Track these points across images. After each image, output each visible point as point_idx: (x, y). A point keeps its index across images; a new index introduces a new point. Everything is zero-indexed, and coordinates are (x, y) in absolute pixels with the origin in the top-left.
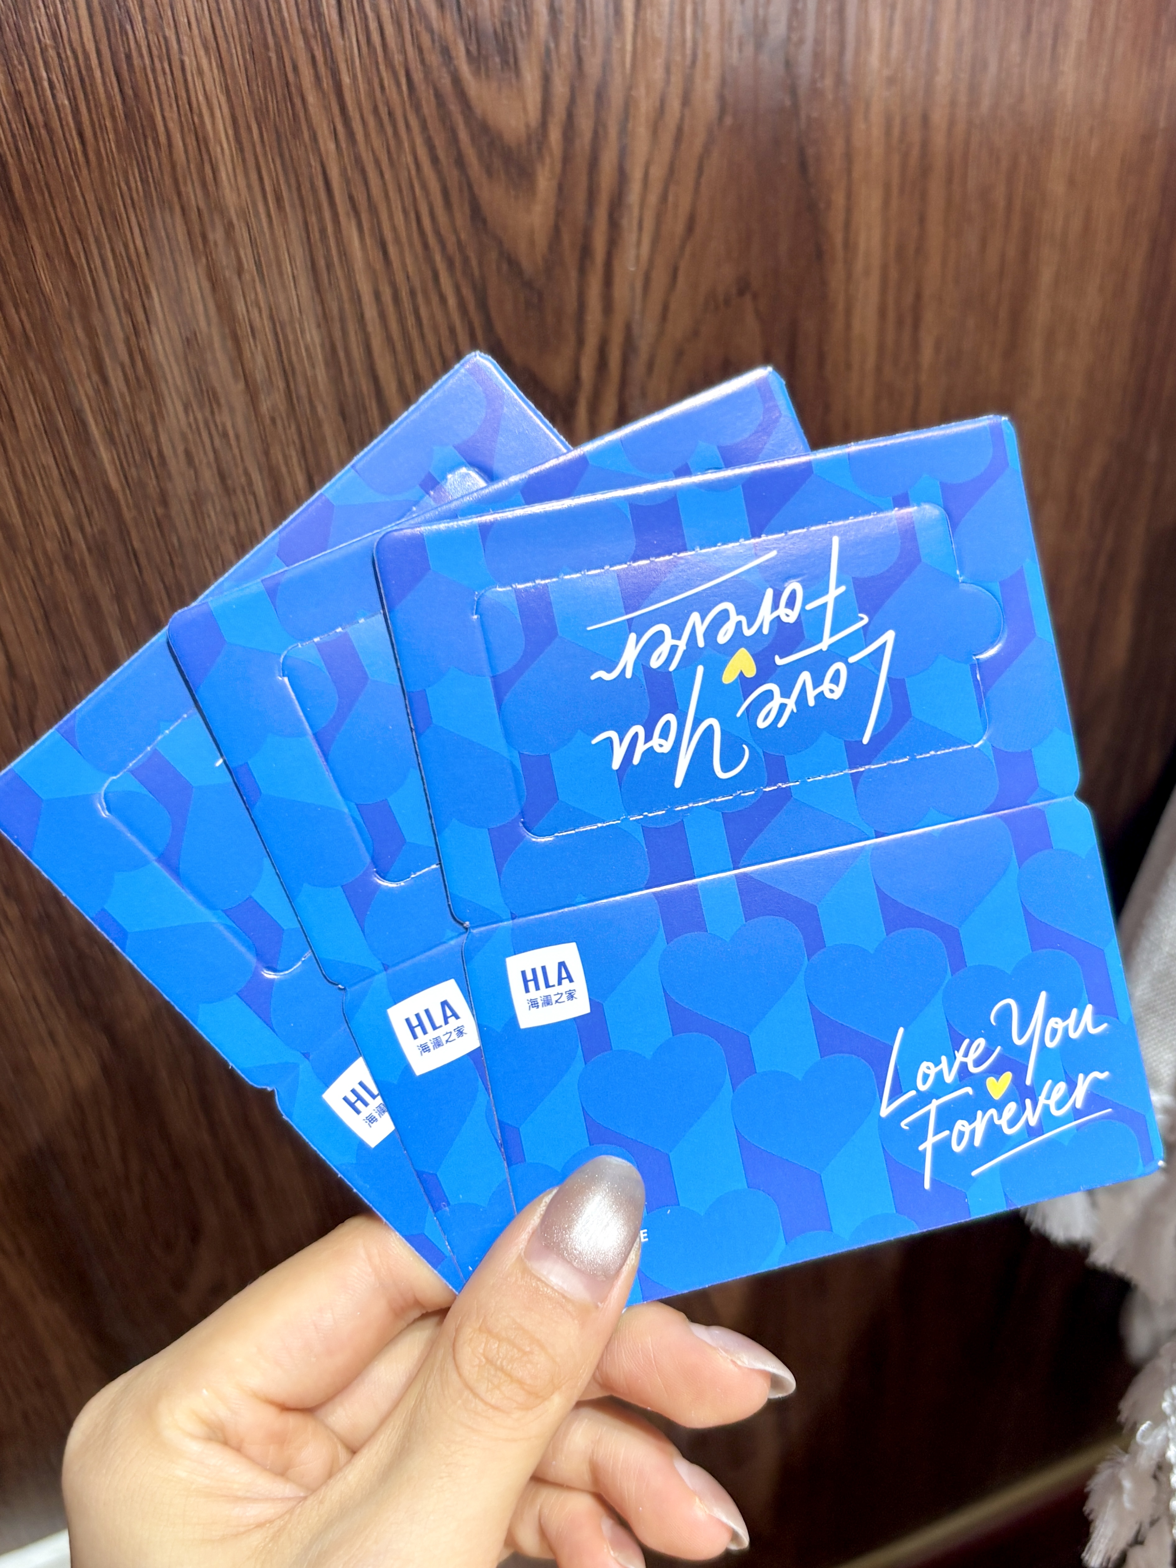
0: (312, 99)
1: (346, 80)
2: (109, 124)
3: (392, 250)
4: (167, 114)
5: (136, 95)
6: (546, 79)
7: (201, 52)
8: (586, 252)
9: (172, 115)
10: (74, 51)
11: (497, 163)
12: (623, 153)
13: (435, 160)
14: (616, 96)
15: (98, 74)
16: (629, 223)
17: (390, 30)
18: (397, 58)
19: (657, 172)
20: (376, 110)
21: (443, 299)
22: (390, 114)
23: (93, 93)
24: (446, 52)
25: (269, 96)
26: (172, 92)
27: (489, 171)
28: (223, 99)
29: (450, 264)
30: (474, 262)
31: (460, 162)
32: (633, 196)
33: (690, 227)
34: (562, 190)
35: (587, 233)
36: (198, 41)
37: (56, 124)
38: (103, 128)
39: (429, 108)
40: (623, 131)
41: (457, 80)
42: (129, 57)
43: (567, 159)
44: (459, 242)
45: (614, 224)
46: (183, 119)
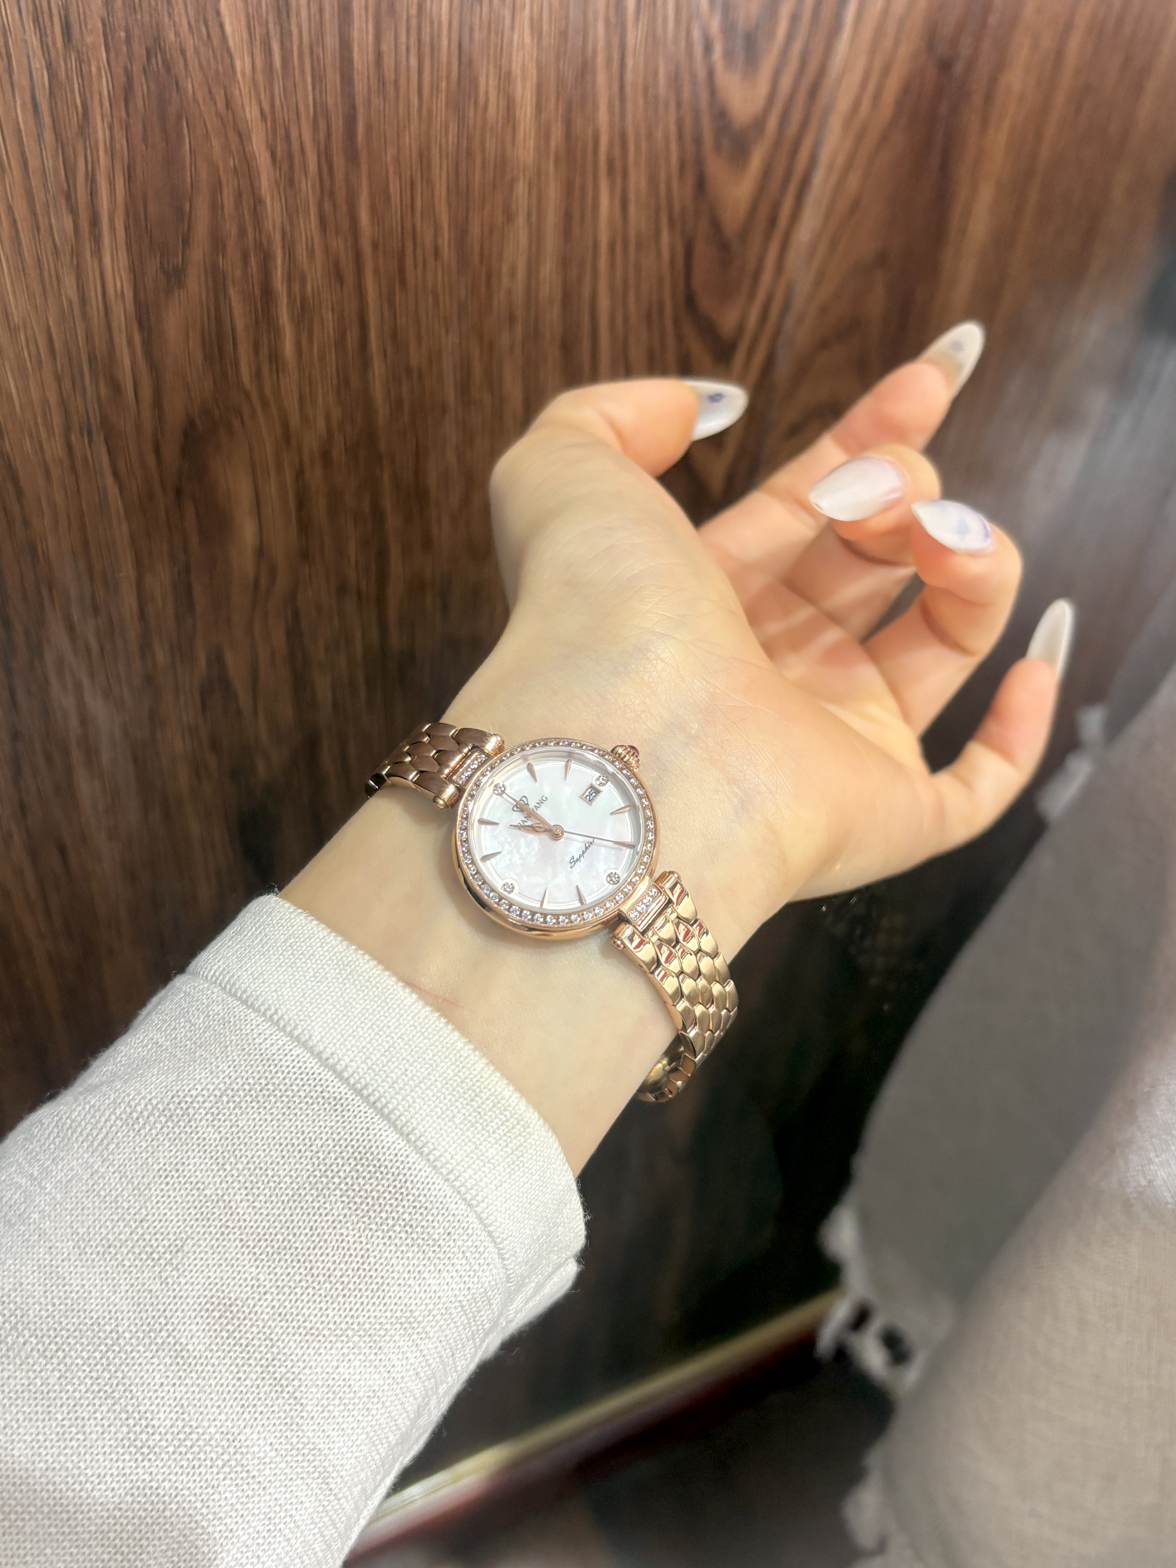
0: (601, 78)
3: (632, 210)
6: (777, 76)
8: (773, 221)
9: (493, 83)
11: (725, 144)
13: (680, 136)
19: (841, 159)
20: (646, 89)
21: (660, 254)
22: (656, 99)
24: (709, 50)
27: (718, 149)
29: (672, 224)
30: (689, 225)
31: (698, 141)
32: (818, 178)
33: (853, 208)
35: (776, 206)
37: (403, 81)
41: (711, 71)
42: (471, 30)
43: (776, 144)
44: (683, 207)
45: (799, 201)
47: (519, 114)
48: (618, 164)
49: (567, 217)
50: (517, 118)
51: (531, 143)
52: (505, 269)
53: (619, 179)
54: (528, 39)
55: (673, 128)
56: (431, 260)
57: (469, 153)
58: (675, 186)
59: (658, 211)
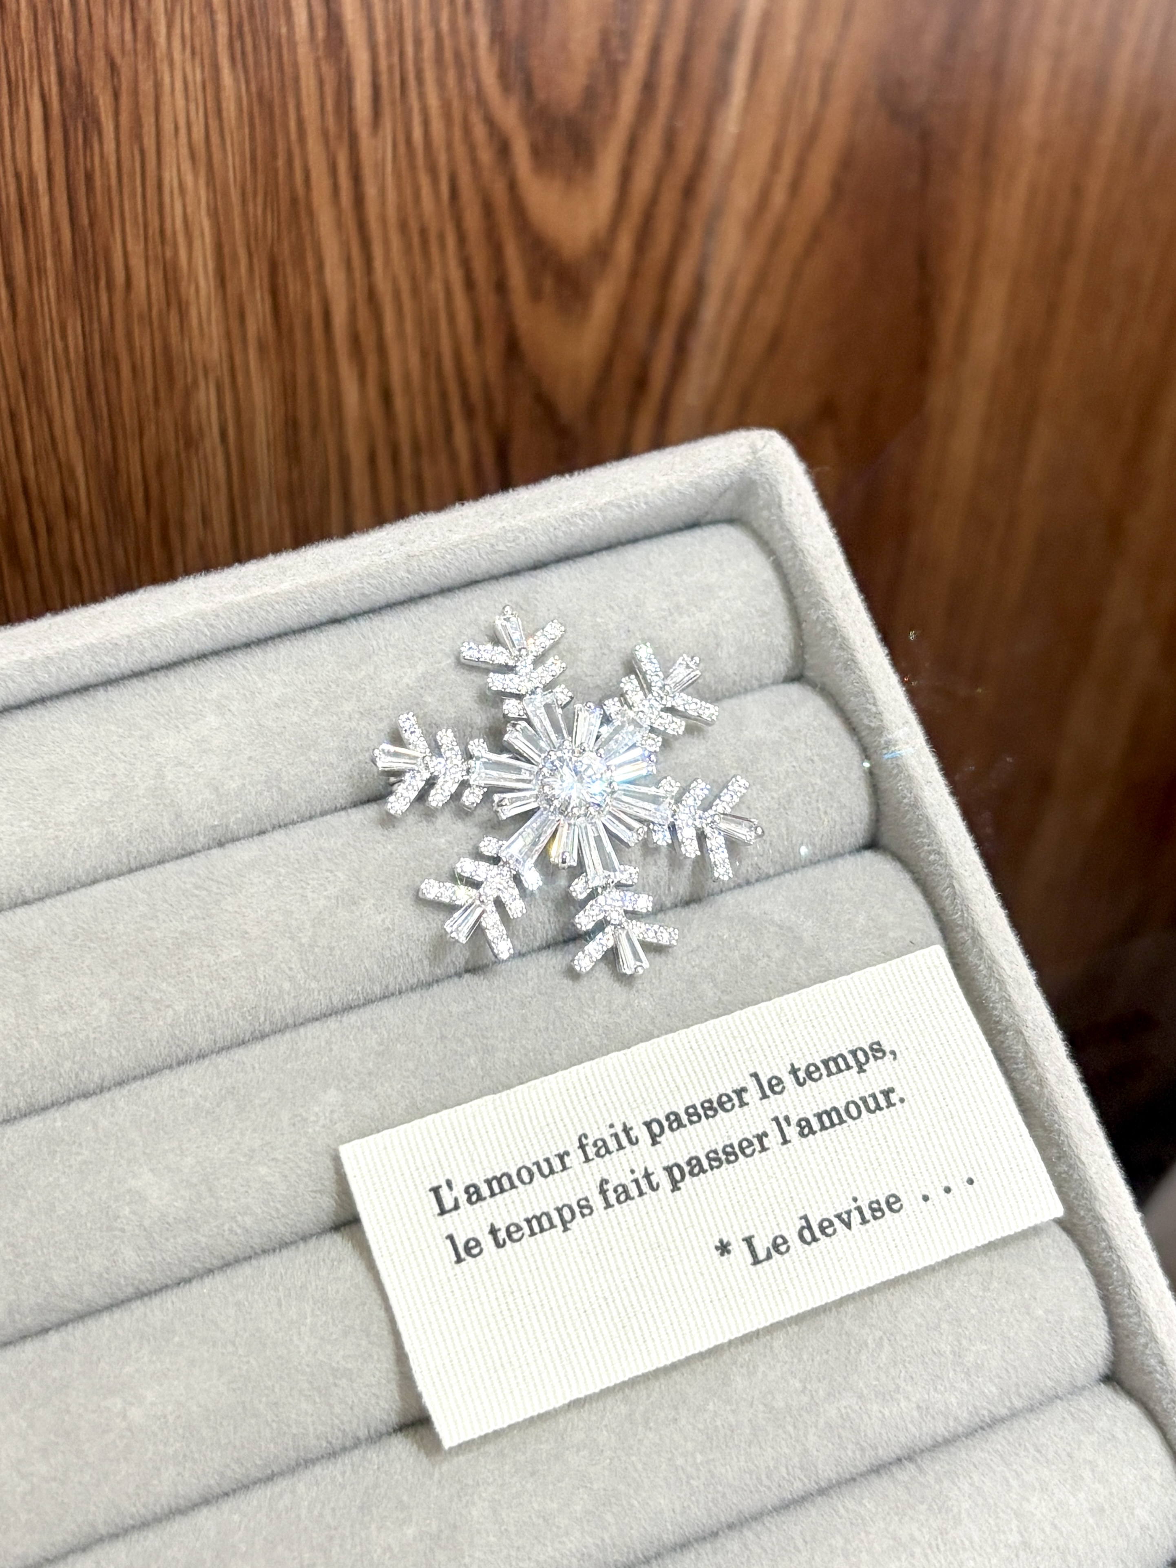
0: (325, 218)
1: (371, 191)
2: (49, 263)
3: (400, 403)
4: (130, 247)
5: (92, 224)
6: (626, 175)
7: (186, 166)
8: (641, 383)
9: (136, 249)
10: (17, 176)
11: (548, 283)
12: (704, 260)
13: (470, 284)
14: (709, 189)
15: (44, 202)
17: (437, 126)
18: (442, 158)
19: (744, 282)
20: (403, 227)
21: (453, 458)
22: (423, 232)
23: (35, 226)
24: (504, 150)
25: (269, 217)
26: (141, 219)
27: (535, 294)
28: (206, 223)
29: (469, 413)
30: (500, 411)
31: (501, 287)
32: (709, 312)
36: (184, 151)
38: (41, 271)
39: (473, 219)
40: (710, 231)
41: (512, 186)
42: (89, 177)
43: (634, 274)
44: (486, 386)
45: (681, 349)
46: (150, 253)
47: (188, 291)
48: (369, 341)
49: (291, 424)
50: (184, 298)
51: (215, 330)
52: (192, 515)
53: (372, 361)
54: (189, 179)
55: (456, 275)
56: (61, 522)
57: (109, 356)
58: (470, 358)
59: (444, 396)
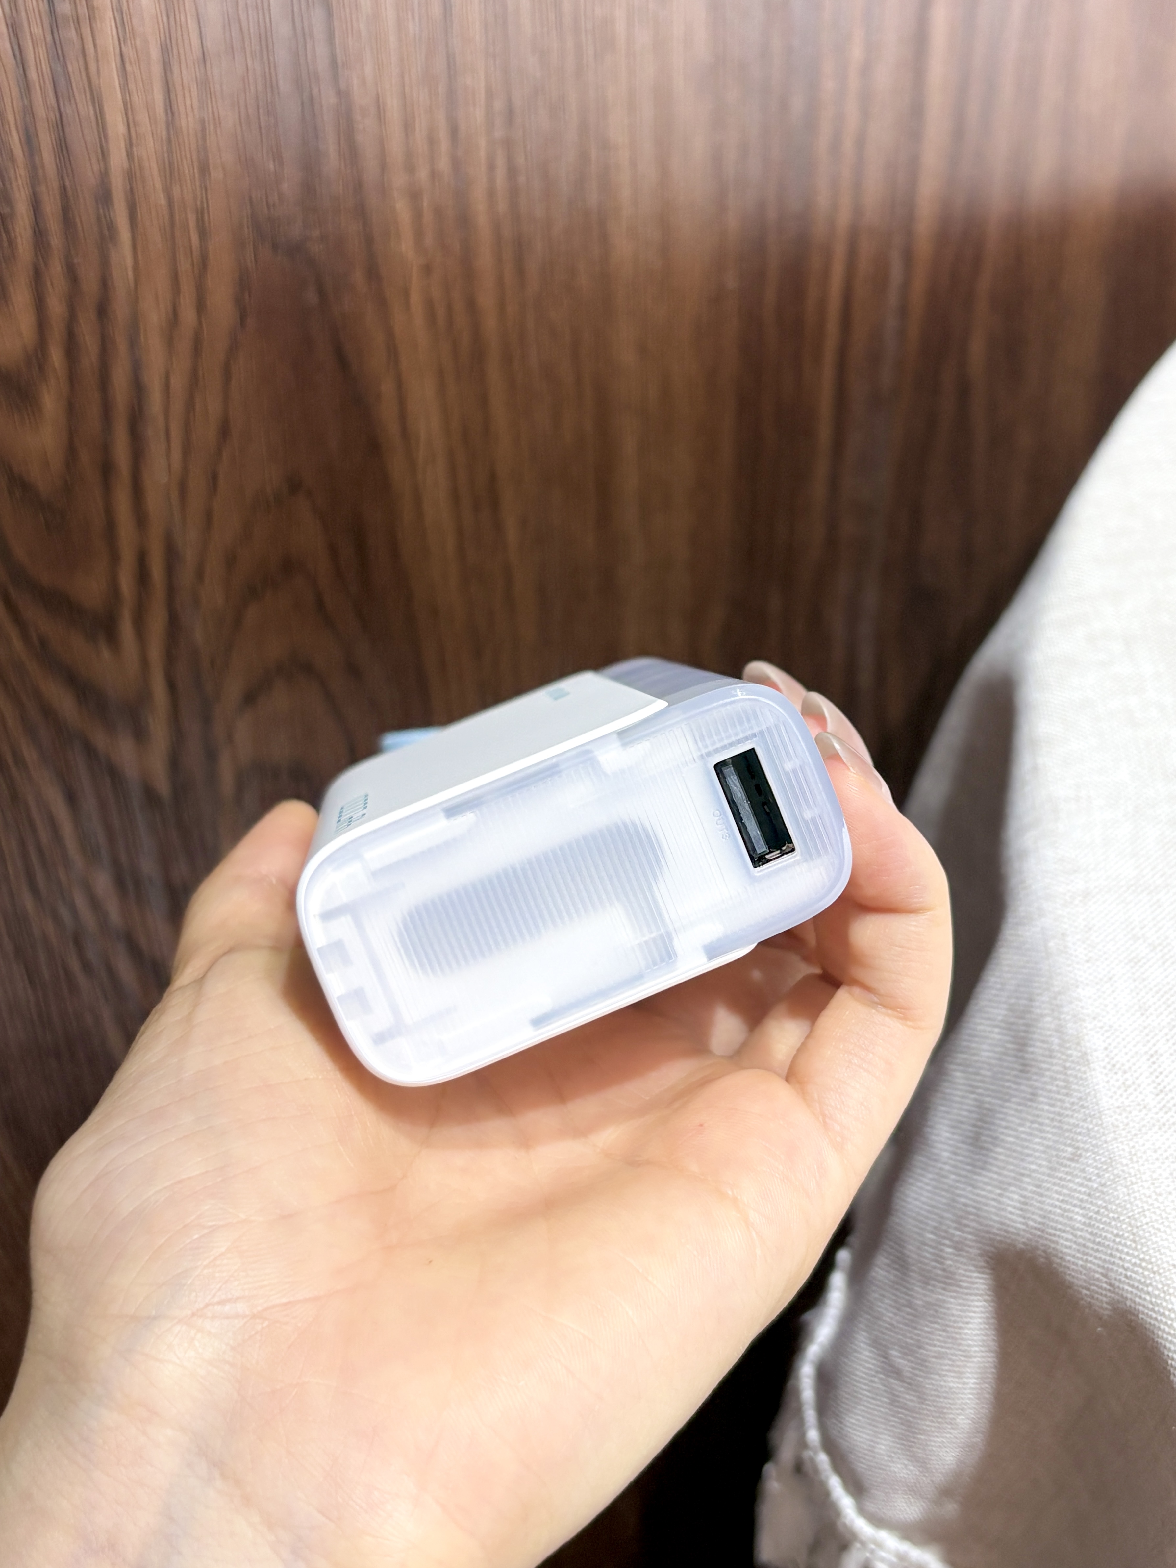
16: (153, 434)
33: (224, 431)
34: (72, 409)
35: (106, 448)
